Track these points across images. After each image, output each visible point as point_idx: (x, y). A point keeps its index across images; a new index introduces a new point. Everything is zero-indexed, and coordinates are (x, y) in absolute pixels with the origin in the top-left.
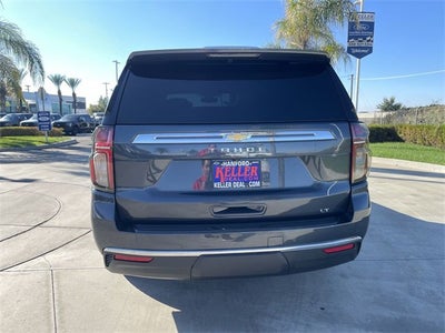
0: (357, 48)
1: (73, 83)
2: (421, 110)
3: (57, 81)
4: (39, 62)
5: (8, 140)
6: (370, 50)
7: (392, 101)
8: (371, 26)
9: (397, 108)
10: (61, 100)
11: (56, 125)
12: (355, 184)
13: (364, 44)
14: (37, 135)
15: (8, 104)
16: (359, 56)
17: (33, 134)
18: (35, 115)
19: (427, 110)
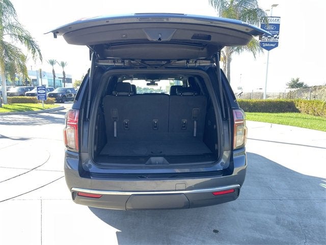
0: (267, 43)
1: (63, 65)
2: (315, 88)
3: (52, 63)
4: (39, 51)
5: (16, 106)
6: (276, 44)
7: (298, 80)
8: (277, 27)
9: (301, 85)
10: (54, 76)
11: (50, 96)
12: (236, 150)
13: (272, 40)
14: (37, 103)
15: (17, 79)
16: (269, 49)
17: (33, 102)
18: (36, 88)
19: (319, 89)
